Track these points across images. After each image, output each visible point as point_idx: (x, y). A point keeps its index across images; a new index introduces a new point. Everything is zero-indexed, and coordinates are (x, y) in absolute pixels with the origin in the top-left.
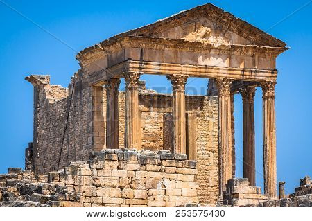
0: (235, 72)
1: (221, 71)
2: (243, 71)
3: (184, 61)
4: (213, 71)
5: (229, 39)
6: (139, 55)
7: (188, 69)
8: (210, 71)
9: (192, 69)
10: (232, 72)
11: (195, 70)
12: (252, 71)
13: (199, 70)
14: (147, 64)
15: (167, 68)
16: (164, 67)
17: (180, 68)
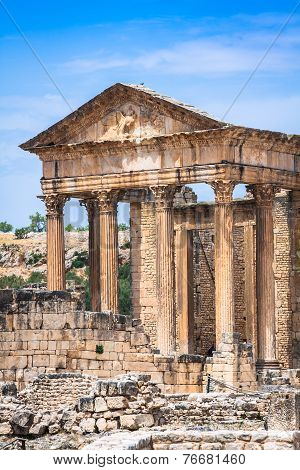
0: (167, 175)
1: (150, 176)
2: (178, 171)
3: (106, 169)
4: (140, 178)
5: (160, 126)
6: (54, 170)
7: (109, 181)
8: (135, 178)
9: (114, 180)
10: (163, 176)
11: (117, 180)
12: (189, 170)
13: (122, 179)
14: (61, 182)
15: (85, 183)
16: (80, 183)
17: (99, 181)
